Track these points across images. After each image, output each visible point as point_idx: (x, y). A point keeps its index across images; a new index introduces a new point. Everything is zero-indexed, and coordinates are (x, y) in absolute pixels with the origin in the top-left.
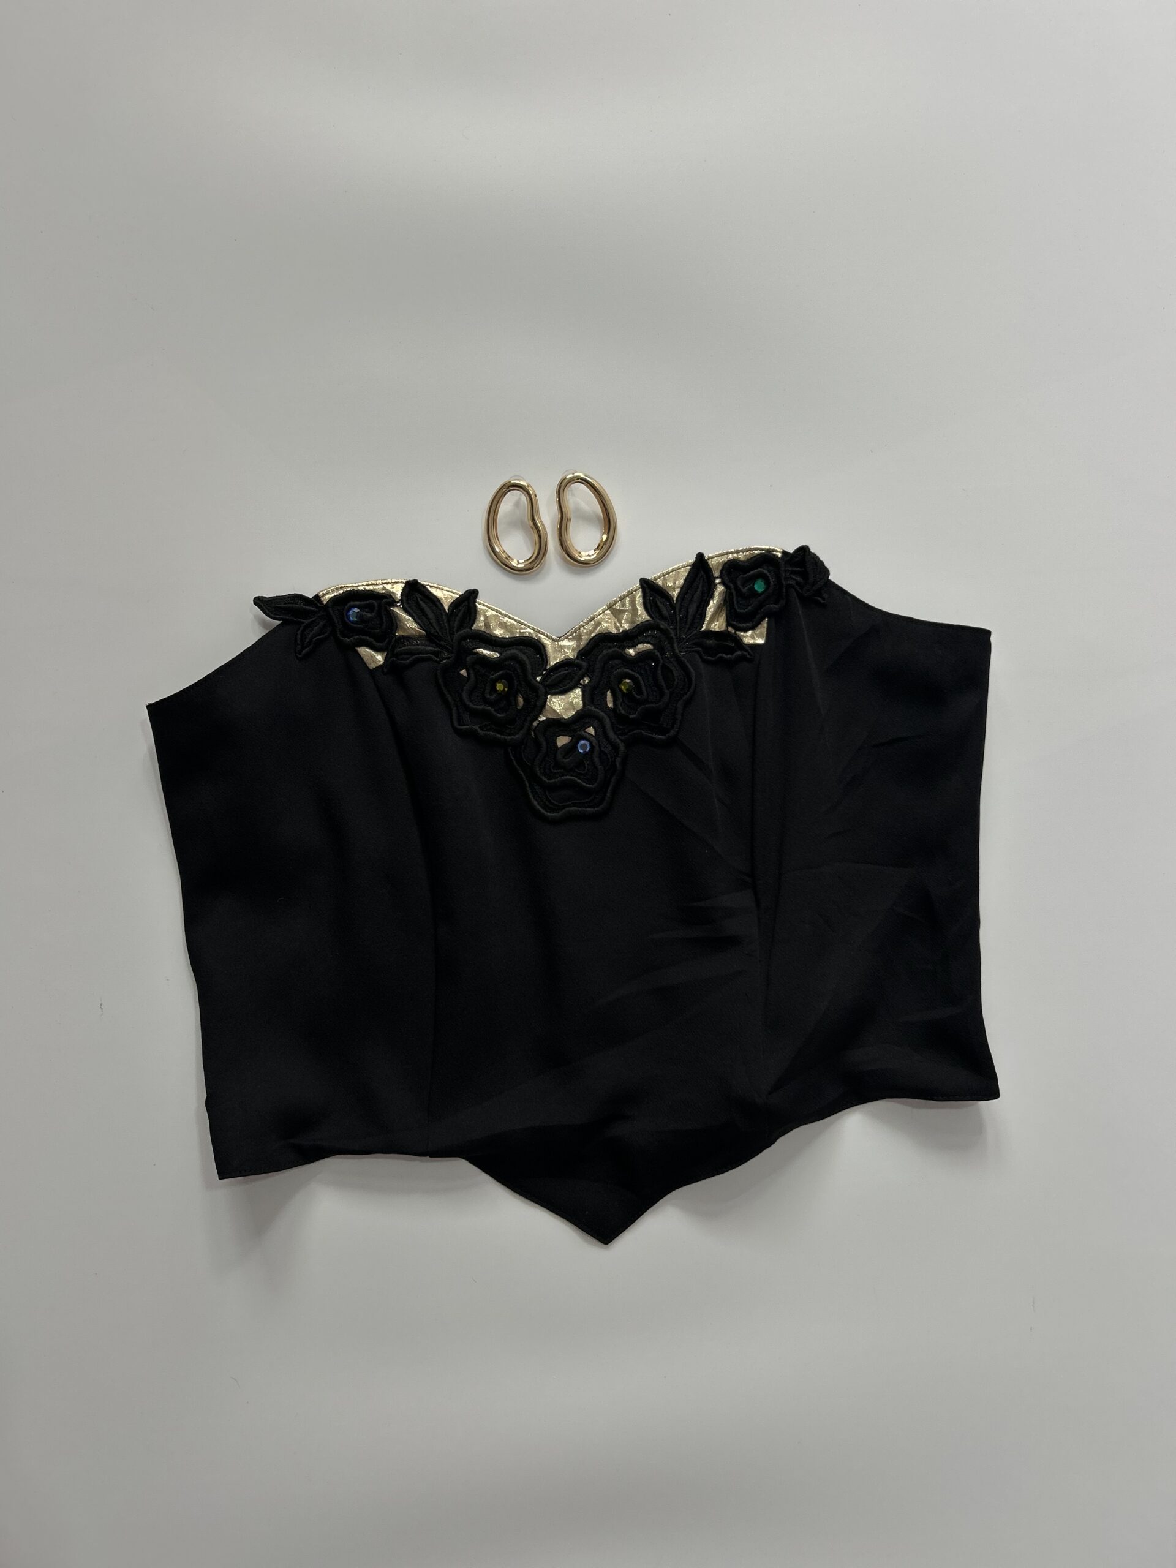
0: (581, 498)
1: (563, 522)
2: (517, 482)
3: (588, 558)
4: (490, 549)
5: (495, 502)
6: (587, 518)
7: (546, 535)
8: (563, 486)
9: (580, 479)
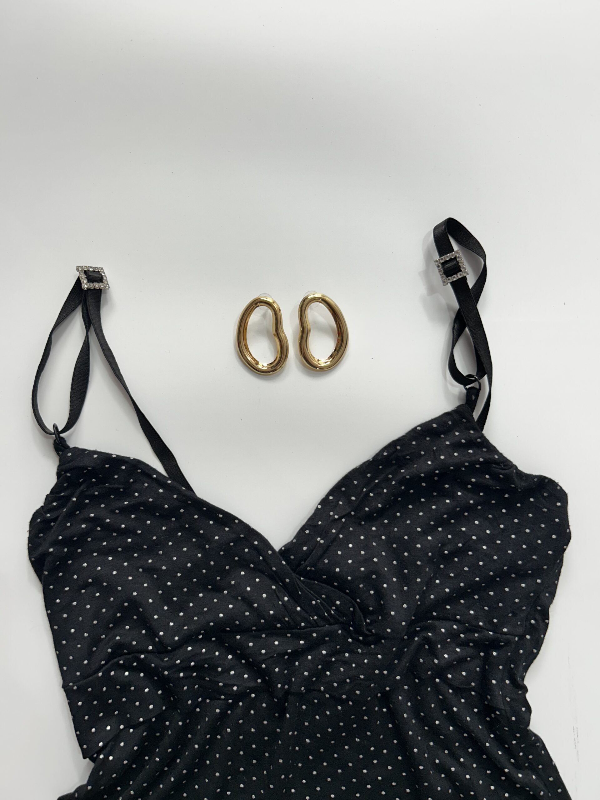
0: (320, 315)
2: (264, 298)
5: (245, 317)
7: (288, 344)
8: (304, 305)
9: (319, 299)
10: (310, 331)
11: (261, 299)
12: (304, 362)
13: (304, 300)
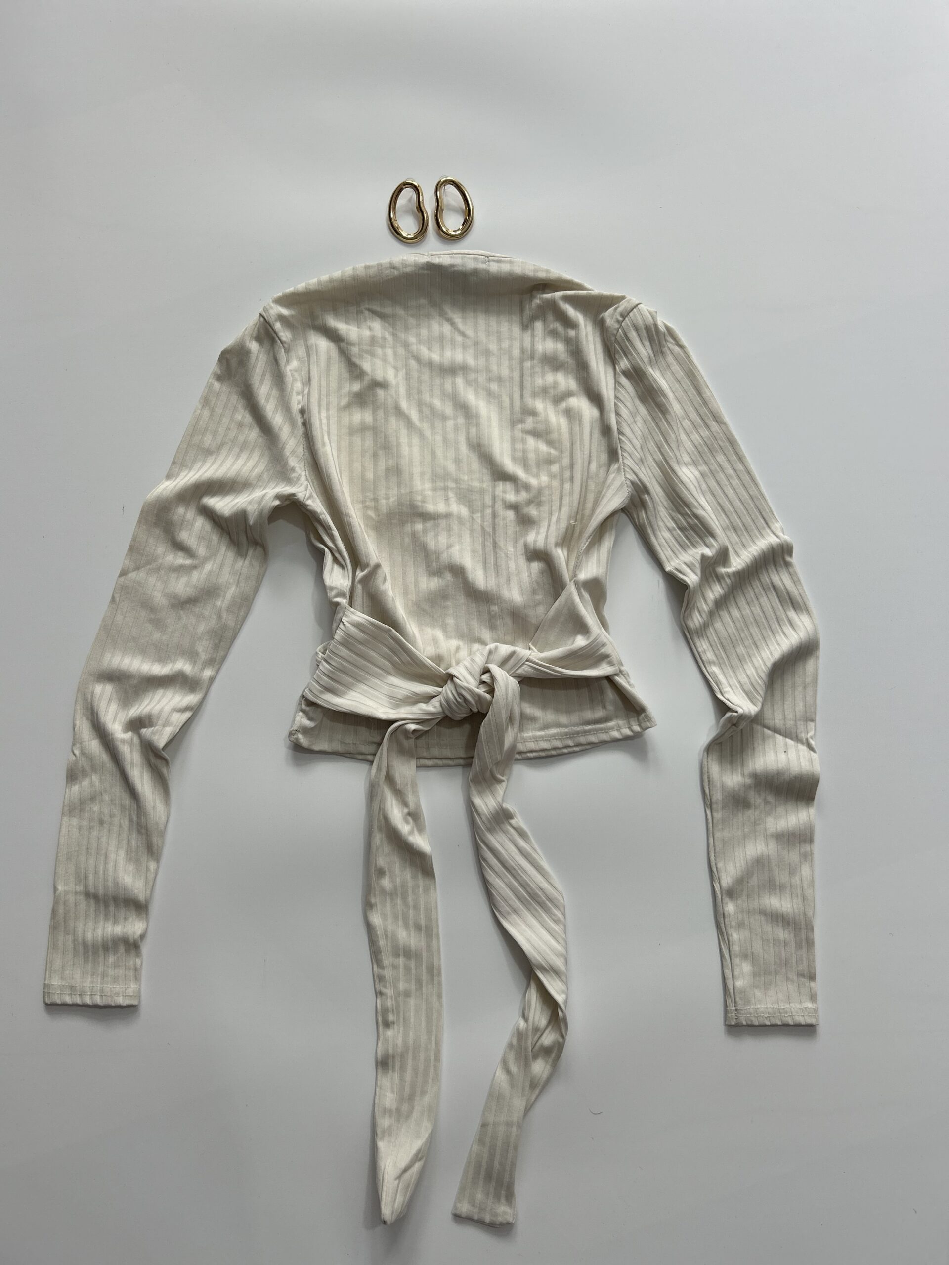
0: (451, 195)
1: (438, 209)
2: (410, 182)
3: (454, 233)
4: (391, 227)
5: (394, 198)
6: (455, 210)
7: (428, 220)
8: (439, 186)
9: (450, 181)
10: (444, 210)
11: (407, 181)
12: (440, 233)
13: (438, 184)
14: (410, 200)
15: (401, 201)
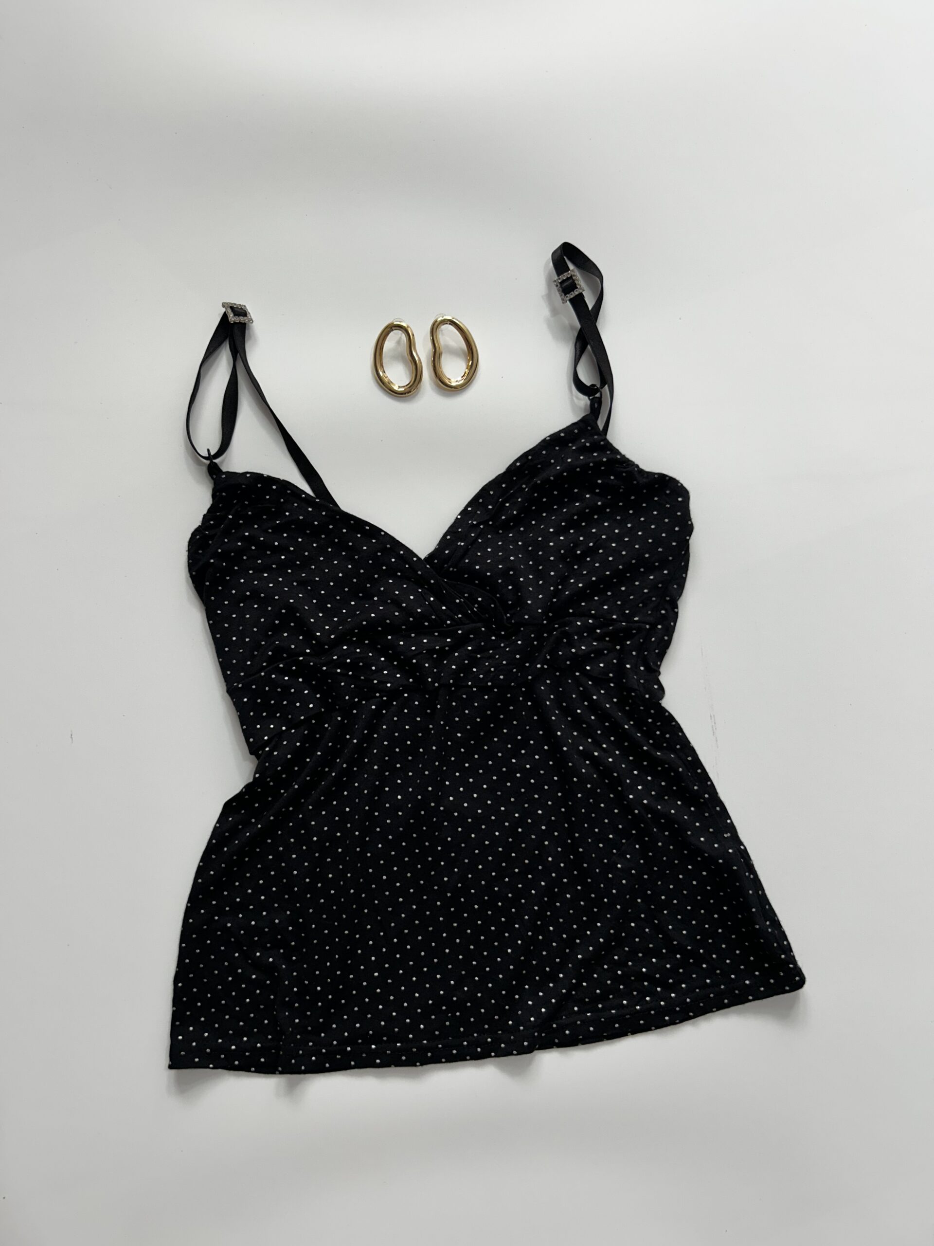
1: (436, 355)
2: (398, 324)
3: (457, 383)
4: (377, 377)
5: (380, 340)
7: (422, 368)
8: (435, 328)
9: (448, 321)
10: (442, 353)
11: (395, 323)
12: (438, 383)
13: (434, 324)
14: (399, 342)
15: (389, 344)
